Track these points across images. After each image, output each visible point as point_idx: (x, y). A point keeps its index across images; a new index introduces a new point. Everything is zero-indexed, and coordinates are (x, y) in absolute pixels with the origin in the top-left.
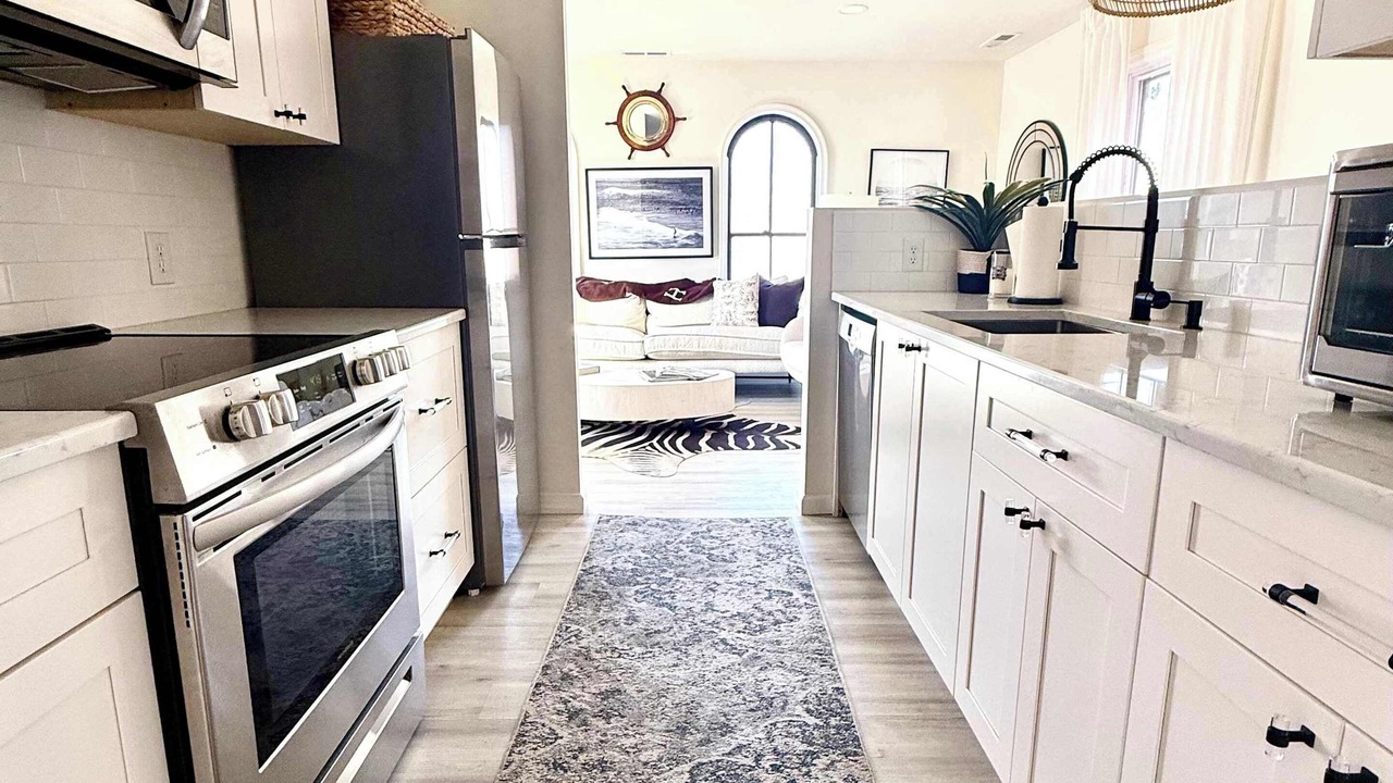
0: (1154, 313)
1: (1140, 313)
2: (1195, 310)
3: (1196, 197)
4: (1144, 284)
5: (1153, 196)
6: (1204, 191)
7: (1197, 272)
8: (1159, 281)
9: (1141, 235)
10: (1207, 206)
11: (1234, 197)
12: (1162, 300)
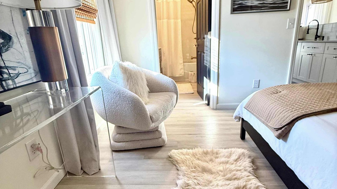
0: (318, 38)
1: (316, 38)
2: (323, 37)
3: (323, 25)
4: (317, 35)
5: (318, 25)
6: (324, 24)
7: (324, 33)
8: (319, 34)
9: (316, 30)
10: (325, 26)
11: (328, 25)
12: (319, 37)
